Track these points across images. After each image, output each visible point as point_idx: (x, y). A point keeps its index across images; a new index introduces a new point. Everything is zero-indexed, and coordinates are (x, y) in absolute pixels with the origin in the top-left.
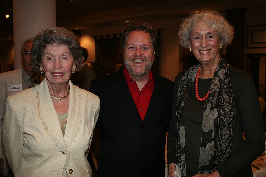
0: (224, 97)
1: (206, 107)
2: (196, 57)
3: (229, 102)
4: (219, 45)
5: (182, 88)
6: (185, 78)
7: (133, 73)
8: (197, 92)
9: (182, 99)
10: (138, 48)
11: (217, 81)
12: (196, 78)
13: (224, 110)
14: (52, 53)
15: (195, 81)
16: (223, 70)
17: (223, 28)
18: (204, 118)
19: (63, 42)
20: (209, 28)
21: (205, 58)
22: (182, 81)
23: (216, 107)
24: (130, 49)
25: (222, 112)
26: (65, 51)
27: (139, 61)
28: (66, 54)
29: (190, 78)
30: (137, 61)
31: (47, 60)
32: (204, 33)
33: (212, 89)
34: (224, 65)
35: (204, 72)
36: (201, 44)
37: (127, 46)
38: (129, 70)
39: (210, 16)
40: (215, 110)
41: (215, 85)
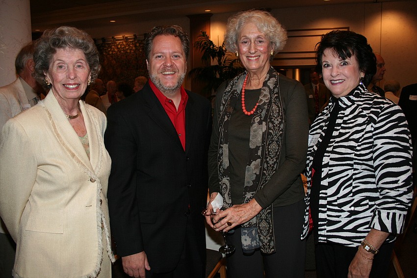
0: (274, 108)
1: (254, 121)
2: (244, 64)
3: (279, 113)
4: (269, 51)
5: (226, 101)
6: (230, 89)
7: (163, 87)
8: (243, 105)
9: (226, 113)
10: (168, 56)
11: (266, 92)
12: (242, 89)
13: (273, 123)
14: (64, 59)
15: (241, 92)
16: (273, 80)
17: (275, 32)
18: (252, 133)
19: (77, 45)
20: (259, 31)
21: (254, 65)
22: (225, 93)
23: (265, 120)
24: (158, 59)
25: (271, 125)
26: (80, 58)
27: (169, 73)
28: (82, 61)
29: (235, 89)
30: (168, 73)
31: (57, 69)
32: (252, 36)
33: (261, 100)
34: (274, 73)
35: (252, 81)
36: (250, 49)
37: (154, 55)
38: (158, 85)
39: (260, 18)
40: (264, 123)
41: (265, 96)
